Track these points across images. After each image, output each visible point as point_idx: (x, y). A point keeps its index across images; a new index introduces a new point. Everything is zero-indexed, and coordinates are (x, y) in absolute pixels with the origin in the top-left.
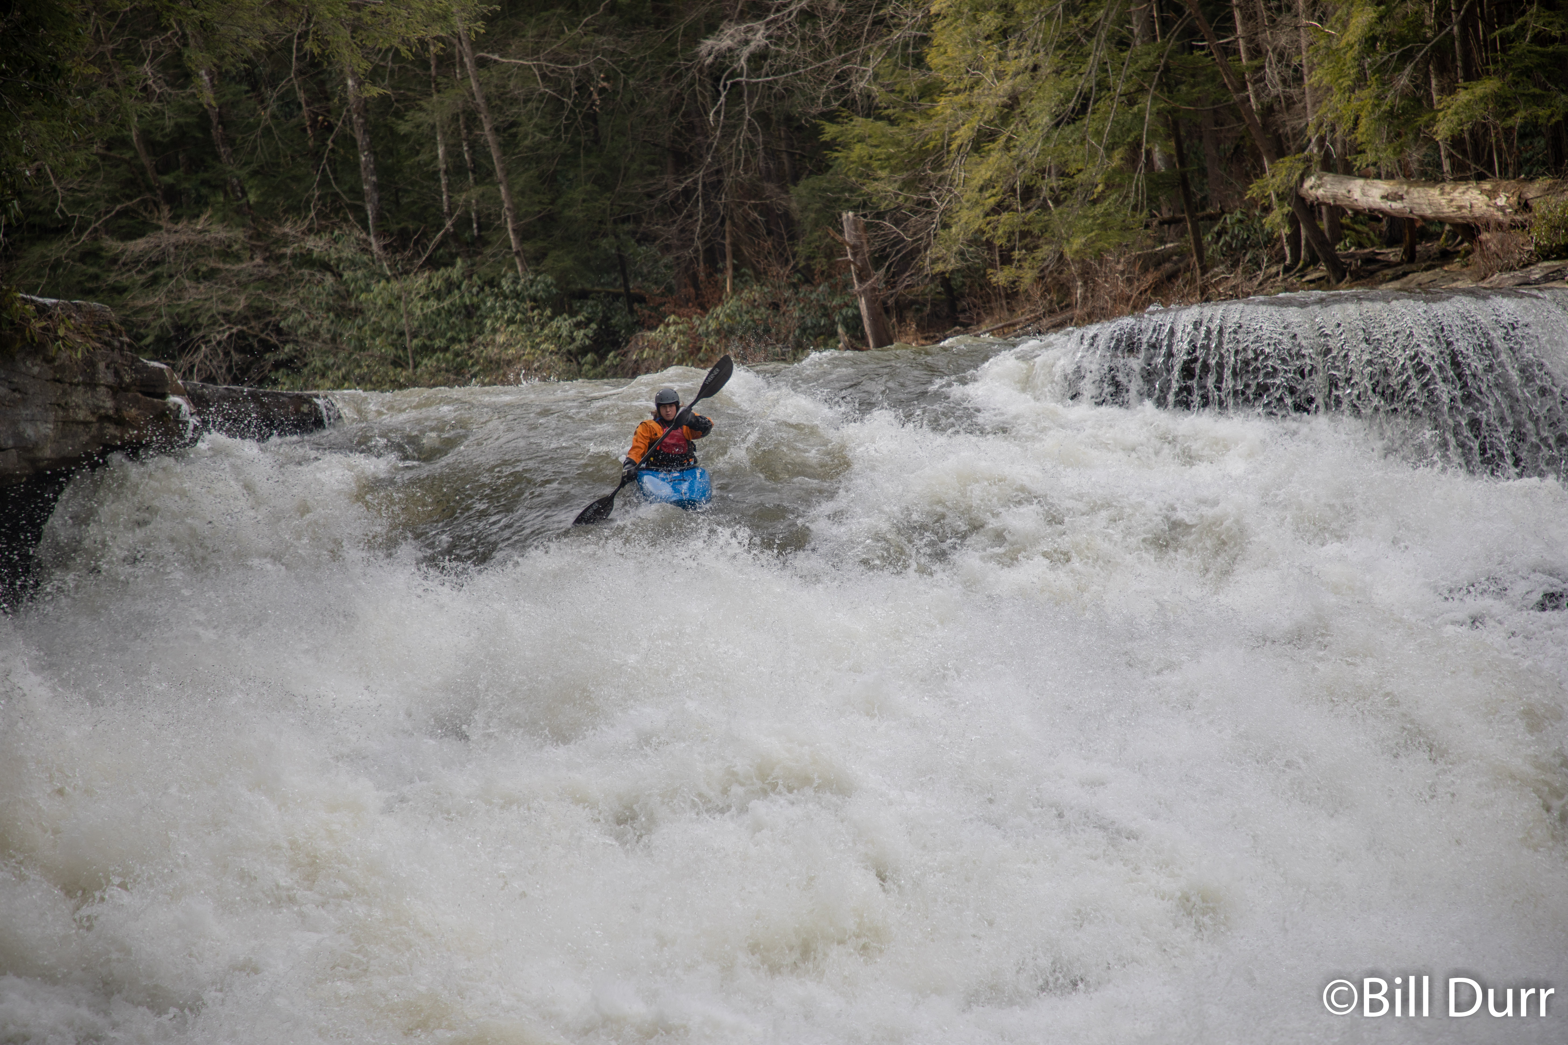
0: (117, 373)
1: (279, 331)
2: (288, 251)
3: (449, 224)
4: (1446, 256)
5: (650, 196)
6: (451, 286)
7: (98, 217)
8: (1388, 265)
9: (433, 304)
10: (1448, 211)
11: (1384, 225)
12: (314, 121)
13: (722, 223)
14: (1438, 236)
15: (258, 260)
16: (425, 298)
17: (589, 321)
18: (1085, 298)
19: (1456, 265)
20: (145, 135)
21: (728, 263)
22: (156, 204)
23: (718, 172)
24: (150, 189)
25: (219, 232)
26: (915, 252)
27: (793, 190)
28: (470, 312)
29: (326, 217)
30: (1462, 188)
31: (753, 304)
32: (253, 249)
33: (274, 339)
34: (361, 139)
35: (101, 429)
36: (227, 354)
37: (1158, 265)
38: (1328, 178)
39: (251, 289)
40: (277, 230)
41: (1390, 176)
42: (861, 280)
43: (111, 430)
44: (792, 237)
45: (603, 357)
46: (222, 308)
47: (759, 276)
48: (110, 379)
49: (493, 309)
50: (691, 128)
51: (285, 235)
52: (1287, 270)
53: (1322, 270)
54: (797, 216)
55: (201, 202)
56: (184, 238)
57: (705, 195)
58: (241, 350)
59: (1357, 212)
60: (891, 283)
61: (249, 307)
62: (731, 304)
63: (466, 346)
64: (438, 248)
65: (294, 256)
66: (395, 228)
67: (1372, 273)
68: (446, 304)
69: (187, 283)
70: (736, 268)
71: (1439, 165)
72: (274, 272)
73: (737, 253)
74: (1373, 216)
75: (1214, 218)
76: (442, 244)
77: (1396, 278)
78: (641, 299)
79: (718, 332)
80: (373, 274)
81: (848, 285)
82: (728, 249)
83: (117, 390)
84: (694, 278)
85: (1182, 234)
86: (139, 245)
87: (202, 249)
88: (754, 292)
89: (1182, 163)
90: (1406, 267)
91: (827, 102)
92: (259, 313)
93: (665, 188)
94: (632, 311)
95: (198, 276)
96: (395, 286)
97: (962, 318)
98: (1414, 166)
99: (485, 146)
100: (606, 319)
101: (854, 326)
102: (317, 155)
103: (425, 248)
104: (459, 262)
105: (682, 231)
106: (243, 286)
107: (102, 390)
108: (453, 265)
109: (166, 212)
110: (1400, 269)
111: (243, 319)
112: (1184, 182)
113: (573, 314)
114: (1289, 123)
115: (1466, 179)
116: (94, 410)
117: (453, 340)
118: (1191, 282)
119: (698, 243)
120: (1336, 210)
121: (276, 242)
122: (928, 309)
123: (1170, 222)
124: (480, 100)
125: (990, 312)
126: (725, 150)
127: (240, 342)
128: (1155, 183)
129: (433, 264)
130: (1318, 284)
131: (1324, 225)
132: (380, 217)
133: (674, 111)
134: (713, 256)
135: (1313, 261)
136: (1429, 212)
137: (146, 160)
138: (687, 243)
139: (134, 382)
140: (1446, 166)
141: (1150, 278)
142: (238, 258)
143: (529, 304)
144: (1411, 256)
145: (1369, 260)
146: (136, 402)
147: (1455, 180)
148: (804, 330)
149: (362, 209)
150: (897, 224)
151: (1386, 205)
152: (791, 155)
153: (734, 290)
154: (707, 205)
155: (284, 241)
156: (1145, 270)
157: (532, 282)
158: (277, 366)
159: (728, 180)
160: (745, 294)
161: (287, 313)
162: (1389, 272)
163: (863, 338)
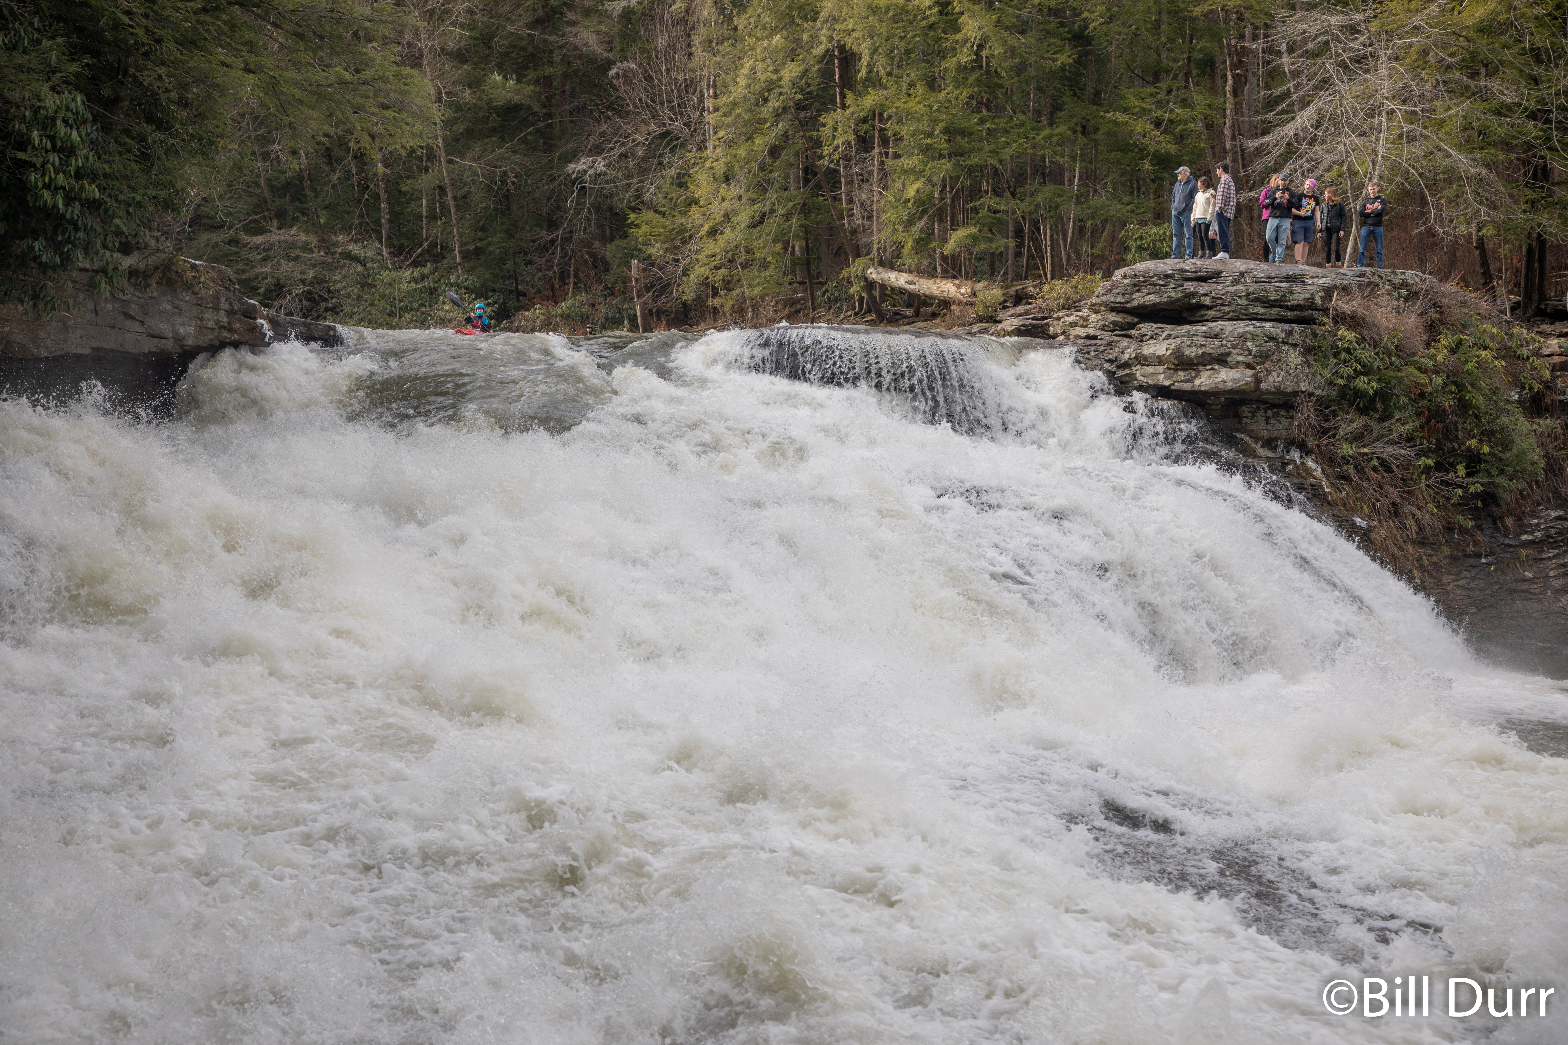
0: (231, 304)
1: (329, 291)
2: (339, 250)
3: (425, 245)
4: (934, 315)
5: (533, 241)
6: (423, 277)
7: (240, 222)
8: (906, 317)
9: (413, 285)
10: (936, 292)
11: (906, 297)
12: (359, 184)
13: (570, 259)
14: (932, 305)
15: (322, 253)
16: (409, 282)
17: (495, 303)
18: (752, 318)
19: (938, 321)
20: (268, 181)
21: (571, 280)
22: (271, 219)
23: (571, 232)
24: (268, 210)
25: (303, 237)
26: (669, 285)
27: (608, 245)
28: (432, 291)
29: (361, 234)
30: (945, 282)
31: (582, 304)
32: (320, 248)
33: (326, 296)
34: (383, 196)
35: (220, 333)
36: (300, 301)
37: (792, 305)
38: (880, 269)
39: (318, 269)
40: (334, 238)
41: (910, 272)
42: (639, 296)
43: (225, 334)
44: (607, 270)
45: (500, 323)
46: (300, 276)
47: (587, 289)
48: (227, 307)
49: (445, 291)
50: (559, 208)
51: (338, 242)
52: (856, 314)
53: (873, 316)
54: (609, 260)
55: (295, 220)
56: (283, 238)
57: (562, 245)
58: (309, 300)
59: (893, 289)
60: (655, 299)
61: (315, 278)
62: (570, 302)
63: (428, 309)
64: (418, 257)
65: (341, 254)
66: (396, 243)
67: (897, 320)
68: (420, 286)
69: (283, 261)
70: (575, 284)
71: (935, 269)
72: (330, 260)
73: (576, 276)
74: (901, 291)
75: (822, 284)
76: (421, 254)
77: (908, 324)
78: (524, 295)
79: (561, 315)
80: (382, 267)
81: (632, 299)
82: (572, 273)
83: (231, 313)
84: (553, 285)
85: (806, 290)
86: (259, 239)
87: (293, 245)
88: (583, 297)
89: (808, 253)
90: (914, 319)
91: (629, 202)
92: (320, 281)
93: (542, 237)
94: (518, 300)
95: (289, 258)
96: (394, 274)
97: (690, 321)
98: (922, 268)
99: (448, 205)
100: (504, 303)
101: (633, 320)
102: (359, 201)
103: (411, 256)
104: (429, 265)
105: (548, 261)
106: (313, 266)
107: (222, 312)
108: (425, 266)
109: (275, 223)
110: (911, 320)
111: (311, 284)
112: (808, 263)
113: (487, 299)
114: (864, 240)
115: (947, 278)
116: (217, 322)
117: (422, 305)
118: (808, 315)
119: (556, 269)
120: (883, 286)
121: (333, 244)
122: (673, 316)
123: (800, 283)
124: (447, 181)
125: (704, 320)
126: (575, 221)
127: (309, 296)
128: (794, 263)
129: (415, 264)
130: (871, 323)
131: (877, 293)
132: (389, 237)
133: (549, 199)
134: (563, 277)
135: (869, 311)
136: (927, 293)
137: (267, 194)
138: (550, 268)
139: (239, 310)
140: (939, 270)
141: (787, 311)
142: (312, 251)
143: (463, 291)
144: (917, 314)
145: (897, 313)
146: (240, 320)
147: (943, 277)
148: (607, 319)
149: (380, 232)
150: (660, 269)
151: (907, 287)
152: (611, 228)
153: (574, 295)
154: (562, 249)
155: (336, 244)
156: (786, 307)
157: (466, 280)
158: (327, 310)
159: (575, 237)
160: (578, 297)
161: (335, 282)
162: (906, 321)
163: (638, 326)
